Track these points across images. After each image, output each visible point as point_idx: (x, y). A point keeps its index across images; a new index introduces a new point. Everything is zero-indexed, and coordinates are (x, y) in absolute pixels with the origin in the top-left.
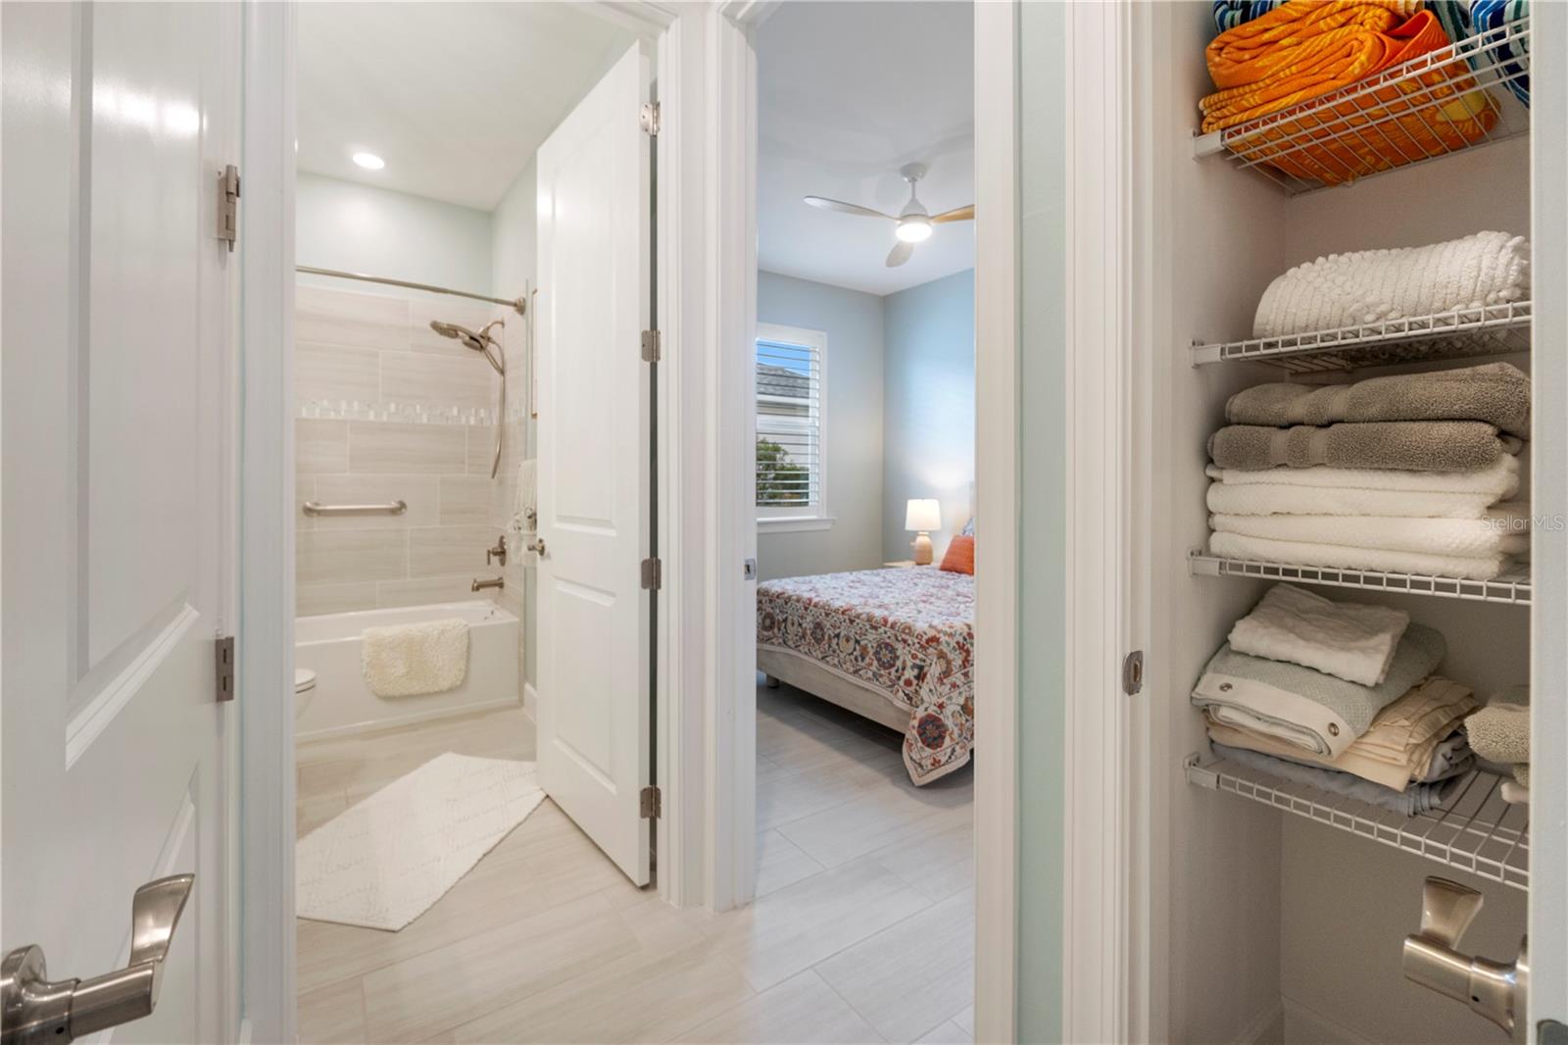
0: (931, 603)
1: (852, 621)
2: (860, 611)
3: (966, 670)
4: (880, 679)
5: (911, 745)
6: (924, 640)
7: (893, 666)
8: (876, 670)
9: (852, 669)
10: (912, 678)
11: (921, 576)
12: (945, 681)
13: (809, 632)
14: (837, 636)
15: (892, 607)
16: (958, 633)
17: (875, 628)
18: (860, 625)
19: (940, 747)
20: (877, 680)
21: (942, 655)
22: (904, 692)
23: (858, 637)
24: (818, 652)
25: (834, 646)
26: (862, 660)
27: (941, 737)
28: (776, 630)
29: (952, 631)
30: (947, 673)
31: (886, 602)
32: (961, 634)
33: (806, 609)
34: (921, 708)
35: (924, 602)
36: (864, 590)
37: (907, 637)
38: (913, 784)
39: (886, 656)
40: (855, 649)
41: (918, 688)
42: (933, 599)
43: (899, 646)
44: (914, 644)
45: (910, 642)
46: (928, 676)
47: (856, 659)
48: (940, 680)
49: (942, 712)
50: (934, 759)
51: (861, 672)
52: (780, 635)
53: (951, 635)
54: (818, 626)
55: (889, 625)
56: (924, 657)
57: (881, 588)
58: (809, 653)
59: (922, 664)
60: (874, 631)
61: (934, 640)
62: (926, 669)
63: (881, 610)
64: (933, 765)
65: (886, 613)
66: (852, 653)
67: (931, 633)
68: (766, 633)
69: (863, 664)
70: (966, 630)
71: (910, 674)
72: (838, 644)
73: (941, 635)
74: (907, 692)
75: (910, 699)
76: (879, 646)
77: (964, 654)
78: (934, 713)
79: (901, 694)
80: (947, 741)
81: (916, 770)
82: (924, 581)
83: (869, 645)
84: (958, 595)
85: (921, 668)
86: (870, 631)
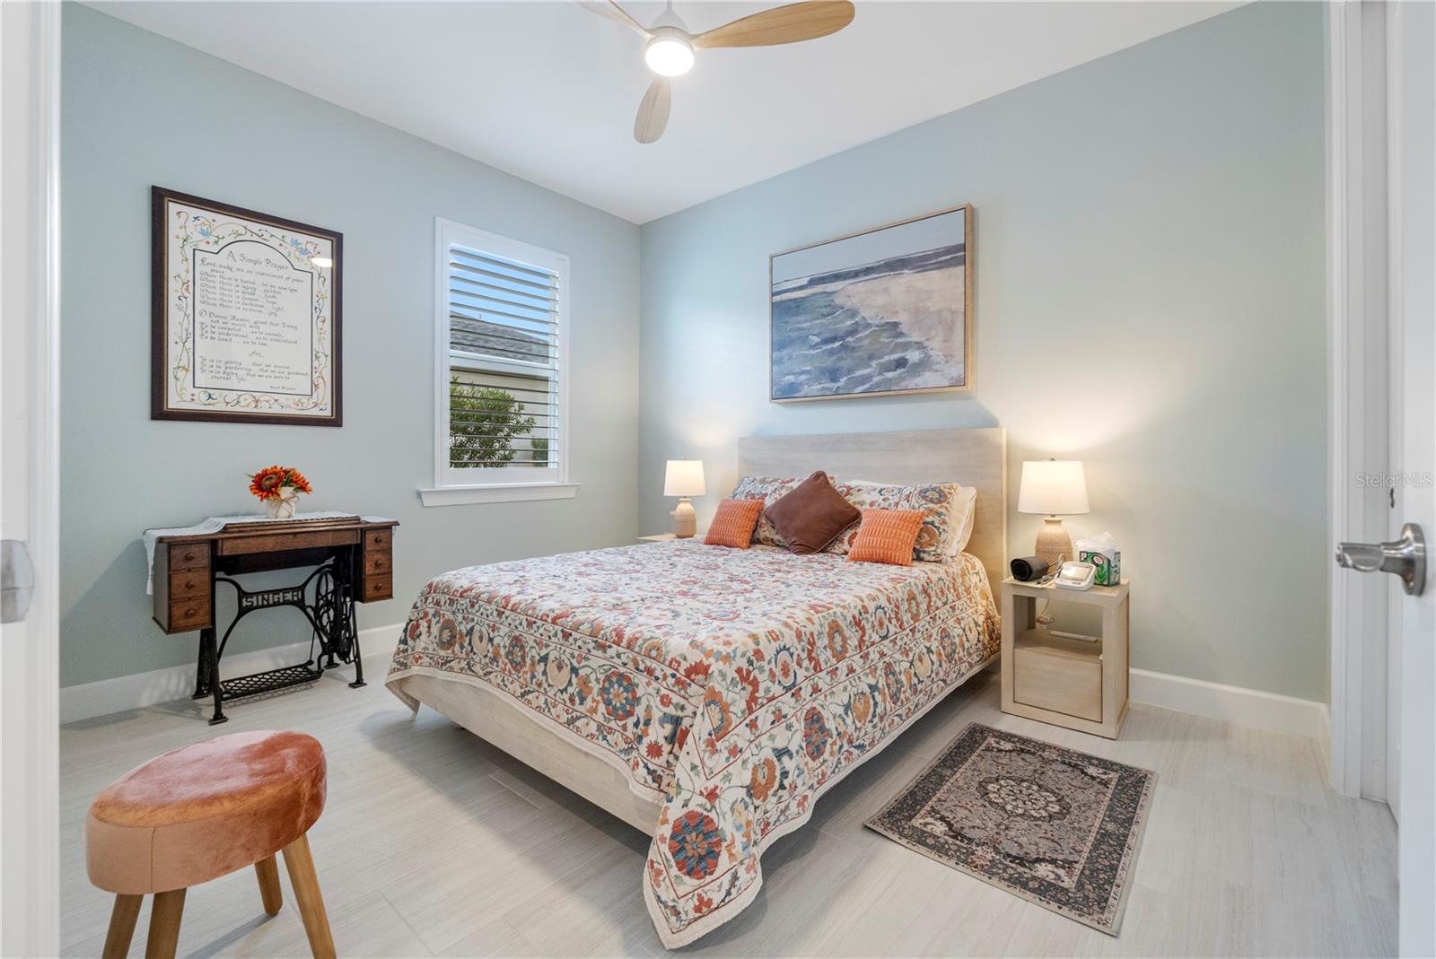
0: (695, 596)
1: (566, 636)
2: (581, 618)
3: (753, 717)
4: (609, 737)
5: (659, 873)
6: (682, 670)
7: (630, 714)
8: (601, 720)
9: (565, 717)
10: (662, 741)
11: (679, 553)
12: (719, 745)
13: (503, 652)
14: (544, 659)
15: (634, 606)
16: (739, 653)
17: (602, 647)
18: (579, 643)
19: (711, 873)
20: (605, 738)
21: (713, 699)
22: (646, 766)
23: (574, 662)
24: (517, 684)
25: (540, 677)
26: (581, 703)
27: (712, 855)
28: (457, 647)
29: (729, 650)
30: (721, 731)
31: (626, 598)
32: (743, 655)
33: (500, 614)
34: (678, 802)
35: (684, 594)
36: (598, 579)
37: (654, 665)
38: (659, 944)
39: (619, 695)
40: (570, 683)
41: (671, 759)
42: (696, 589)
43: (640, 679)
44: (665, 677)
45: (658, 673)
46: (690, 739)
47: (572, 700)
48: (711, 744)
49: (713, 807)
50: (700, 899)
51: (578, 723)
52: (464, 656)
53: (727, 658)
54: (517, 642)
55: (624, 643)
56: (683, 702)
57: (625, 572)
58: (502, 686)
59: (680, 713)
60: (600, 653)
61: (699, 669)
62: (686, 723)
63: (615, 613)
64: (697, 909)
65: (622, 619)
66: (566, 689)
67: (695, 657)
68: (442, 653)
69: (582, 709)
70: (752, 646)
71: (658, 733)
72: (545, 673)
73: (712, 660)
74: (651, 767)
75: (657, 779)
76: (608, 679)
77: (750, 688)
78: (700, 810)
79: (642, 771)
80: (724, 862)
81: (667, 919)
82: (684, 560)
83: (593, 677)
84: (732, 580)
85: (677, 721)
86: (593, 652)
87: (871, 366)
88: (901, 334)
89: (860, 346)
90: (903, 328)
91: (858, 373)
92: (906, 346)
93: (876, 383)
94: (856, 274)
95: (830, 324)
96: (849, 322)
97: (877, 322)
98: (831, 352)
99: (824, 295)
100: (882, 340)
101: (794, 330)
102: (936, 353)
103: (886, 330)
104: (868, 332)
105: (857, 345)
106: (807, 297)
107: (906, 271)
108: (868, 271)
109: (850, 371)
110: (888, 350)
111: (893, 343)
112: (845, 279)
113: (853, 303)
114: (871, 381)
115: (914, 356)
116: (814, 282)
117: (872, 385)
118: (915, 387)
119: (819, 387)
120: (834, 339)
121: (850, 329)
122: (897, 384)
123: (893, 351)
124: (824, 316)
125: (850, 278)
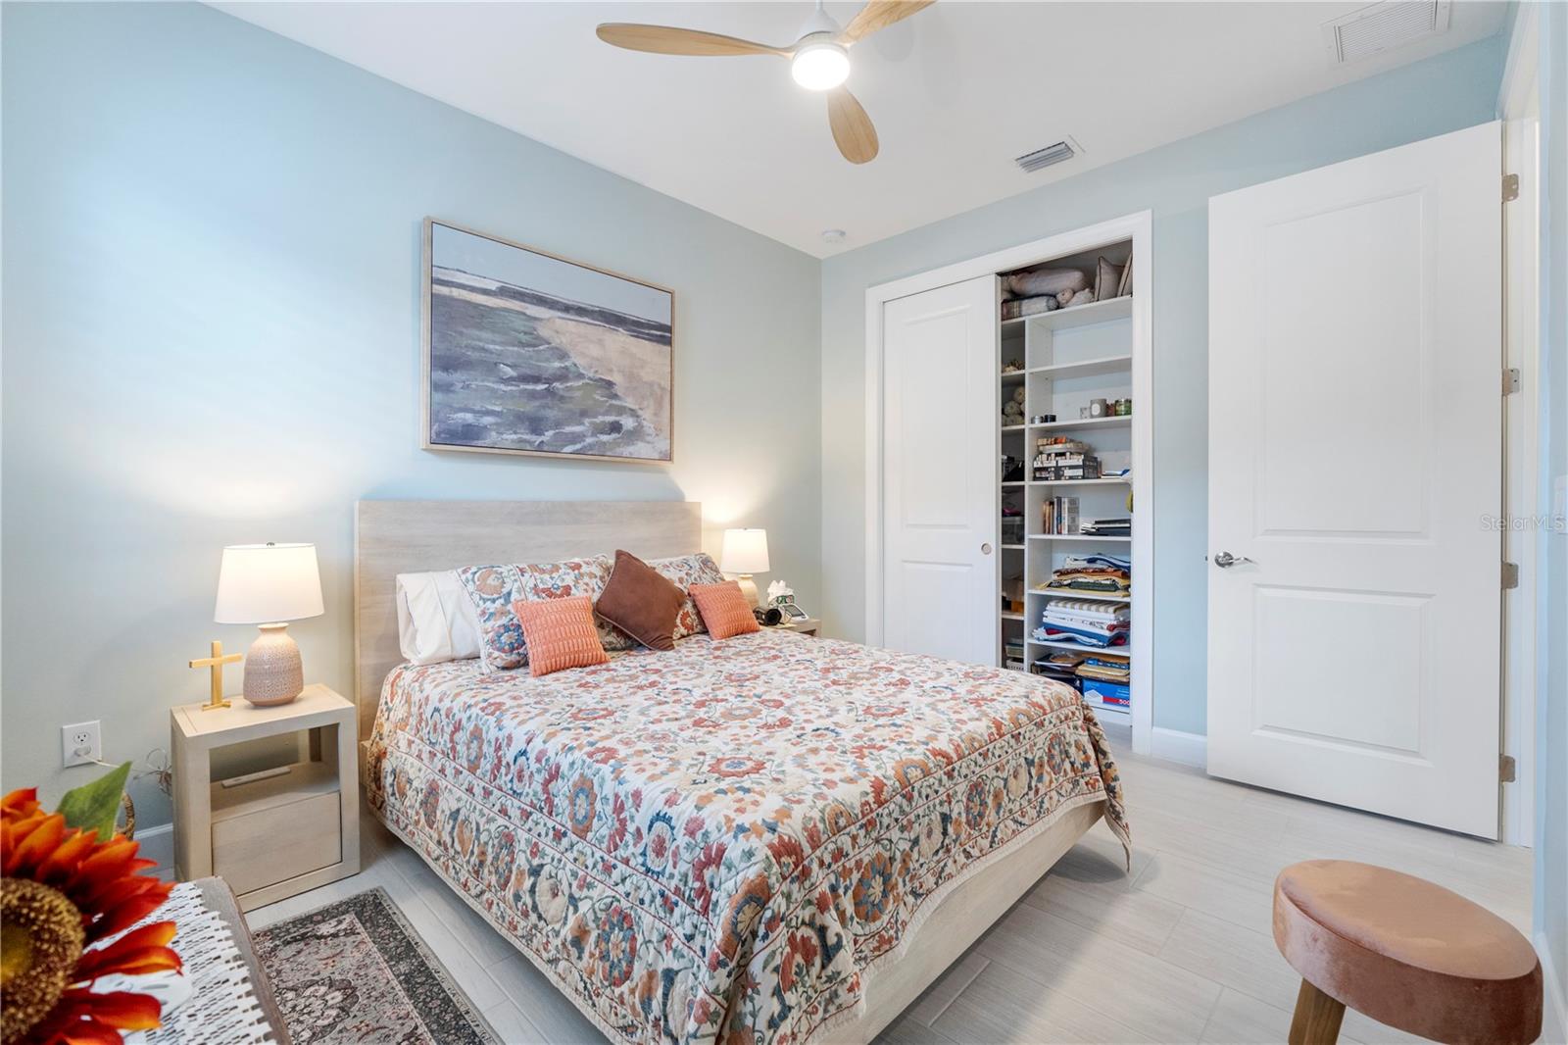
87: (583, 424)
88: (615, 396)
89: (571, 398)
90: (619, 390)
91: (568, 429)
92: (621, 411)
93: (590, 445)
94: (567, 309)
95: (531, 357)
96: (557, 364)
97: (591, 375)
98: (533, 395)
99: (522, 317)
100: (597, 397)
101: (474, 349)
102: (649, 425)
103: (601, 387)
104: (580, 383)
105: (566, 394)
106: (497, 309)
107: (620, 329)
108: (581, 311)
109: (558, 424)
110: (602, 411)
111: (607, 404)
112: (551, 308)
113: (562, 342)
114: (584, 441)
115: (628, 423)
116: (504, 292)
117: (585, 447)
118: (628, 455)
119: (514, 437)
120: (537, 380)
121: (559, 373)
122: (611, 450)
123: (607, 413)
124: (522, 344)
125: (559, 310)
